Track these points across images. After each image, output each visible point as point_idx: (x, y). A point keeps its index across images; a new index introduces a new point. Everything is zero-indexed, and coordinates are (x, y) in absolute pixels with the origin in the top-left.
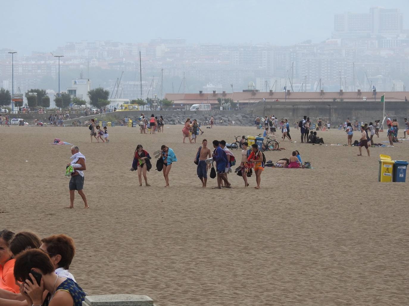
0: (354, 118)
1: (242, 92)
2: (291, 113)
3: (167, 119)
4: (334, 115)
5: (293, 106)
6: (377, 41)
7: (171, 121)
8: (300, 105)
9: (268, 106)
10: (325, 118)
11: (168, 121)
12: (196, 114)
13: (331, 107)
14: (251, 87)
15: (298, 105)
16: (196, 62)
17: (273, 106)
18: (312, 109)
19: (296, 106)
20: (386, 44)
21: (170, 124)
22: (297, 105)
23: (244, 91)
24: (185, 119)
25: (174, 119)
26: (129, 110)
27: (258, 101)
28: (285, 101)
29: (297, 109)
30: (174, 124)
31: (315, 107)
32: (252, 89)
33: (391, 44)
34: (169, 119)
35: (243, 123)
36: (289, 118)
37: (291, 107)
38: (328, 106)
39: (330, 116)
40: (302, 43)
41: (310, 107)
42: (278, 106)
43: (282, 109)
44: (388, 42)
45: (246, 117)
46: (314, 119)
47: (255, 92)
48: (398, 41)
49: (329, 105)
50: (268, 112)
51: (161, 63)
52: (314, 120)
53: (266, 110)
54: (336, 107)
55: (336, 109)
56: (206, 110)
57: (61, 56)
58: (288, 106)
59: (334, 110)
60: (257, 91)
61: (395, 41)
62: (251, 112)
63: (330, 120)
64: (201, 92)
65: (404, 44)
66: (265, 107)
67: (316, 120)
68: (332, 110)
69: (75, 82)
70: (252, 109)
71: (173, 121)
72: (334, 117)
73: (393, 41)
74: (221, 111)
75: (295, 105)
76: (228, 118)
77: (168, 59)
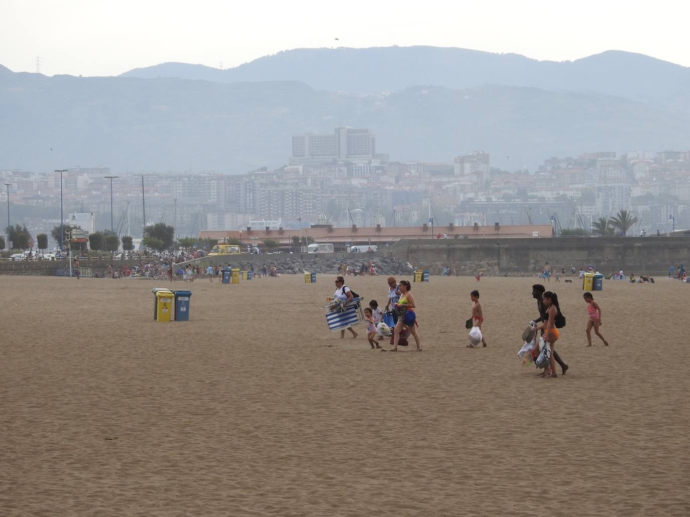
0: (532, 261)
2: (445, 256)
3: (282, 266)
4: (504, 258)
5: (448, 246)
6: (346, 168)
7: (289, 269)
8: (458, 244)
9: (413, 245)
10: (492, 261)
11: (285, 268)
13: (501, 246)
15: (455, 244)
16: (129, 195)
17: (421, 247)
18: (475, 249)
19: (452, 245)
20: (357, 171)
21: (289, 273)
24: (307, 266)
25: (293, 265)
26: (226, 254)
27: (399, 239)
29: (454, 250)
30: (295, 273)
31: (478, 246)
33: (363, 172)
34: (286, 267)
35: (384, 271)
36: (442, 263)
37: (444, 246)
38: (496, 245)
39: (499, 259)
40: (258, 171)
41: (471, 246)
43: (432, 250)
44: (360, 169)
45: (386, 262)
46: (478, 263)
48: (372, 168)
49: (498, 244)
50: (414, 254)
51: (86, 197)
52: (477, 265)
53: (411, 251)
54: (507, 246)
55: (507, 249)
57: (115, 177)
58: (441, 246)
59: (504, 250)
61: (368, 168)
63: (498, 264)
65: (379, 171)
66: (408, 248)
67: (480, 265)
68: (501, 251)
69: (74, 217)
70: (391, 251)
71: (292, 269)
72: (505, 260)
73: (366, 168)
74: (349, 253)
77: (94, 192)
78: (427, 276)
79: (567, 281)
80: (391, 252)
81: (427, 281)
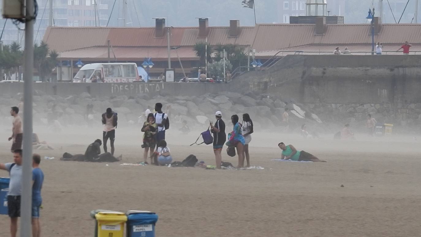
1: (288, 22)
2: (385, 92)
9: (314, 69)
12: (89, 95)
14: (316, 8)
15: (406, 67)
17: (330, 71)
19: (401, 70)
22: (402, 67)
23: (294, 20)
28: (370, 54)
29: (404, 79)
32: (320, 14)
37: (384, 71)
42: (345, 70)
47: (324, 22)
53: (308, 81)
56: (124, 80)
60: (334, 19)
62: (262, 86)
64: (160, 22)
66: (304, 73)
74: (169, 83)
75: (398, 67)
76: (186, 106)
80: (266, 83)
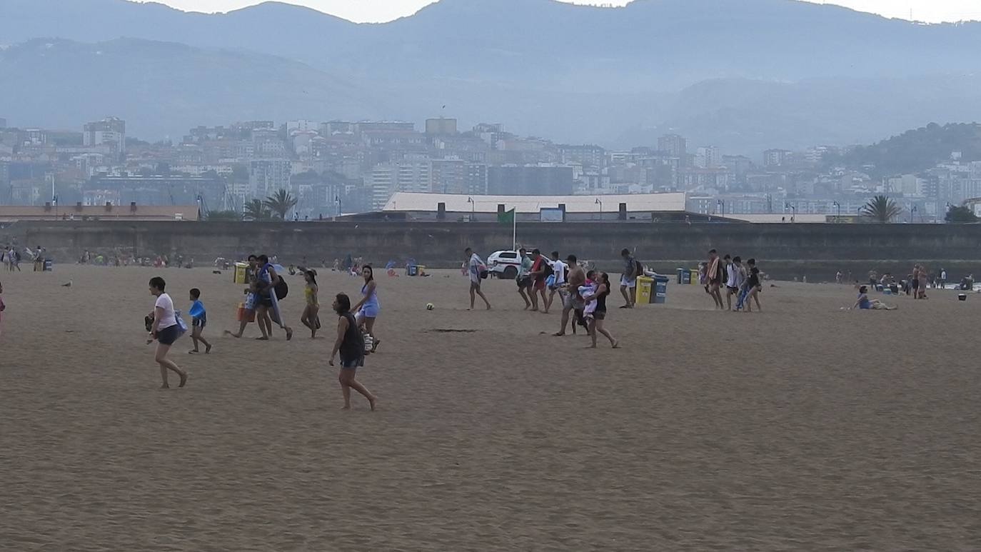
0: (174, 248)
4: (141, 244)
8: (86, 227)
10: (127, 248)
13: (138, 230)
18: (106, 233)
19: (80, 228)
27: (16, 220)
29: (82, 234)
31: (110, 229)
36: (68, 248)
37: (70, 229)
38: (132, 229)
41: (101, 229)
43: (56, 234)
46: (110, 250)
49: (134, 227)
50: (34, 238)
54: (145, 230)
55: (148, 234)
58: (67, 229)
59: (143, 235)
63: (135, 251)
66: (28, 230)
67: (112, 251)
70: (7, 234)
72: (142, 247)
78: (50, 265)
79: (215, 272)
80: (7, 236)
81: (50, 270)
